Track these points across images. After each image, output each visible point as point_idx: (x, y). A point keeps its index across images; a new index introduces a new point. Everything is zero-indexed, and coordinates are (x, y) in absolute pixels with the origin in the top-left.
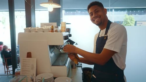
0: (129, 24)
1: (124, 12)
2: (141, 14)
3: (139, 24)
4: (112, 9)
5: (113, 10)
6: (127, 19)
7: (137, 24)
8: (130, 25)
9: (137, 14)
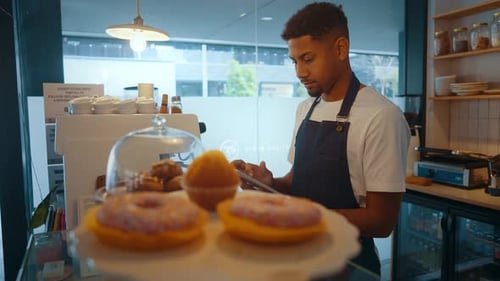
0: (243, 92)
1: (229, 53)
2: (270, 62)
3: (268, 92)
4: (201, 44)
5: (204, 47)
6: (237, 75)
7: (263, 92)
8: (247, 95)
9: (261, 63)
